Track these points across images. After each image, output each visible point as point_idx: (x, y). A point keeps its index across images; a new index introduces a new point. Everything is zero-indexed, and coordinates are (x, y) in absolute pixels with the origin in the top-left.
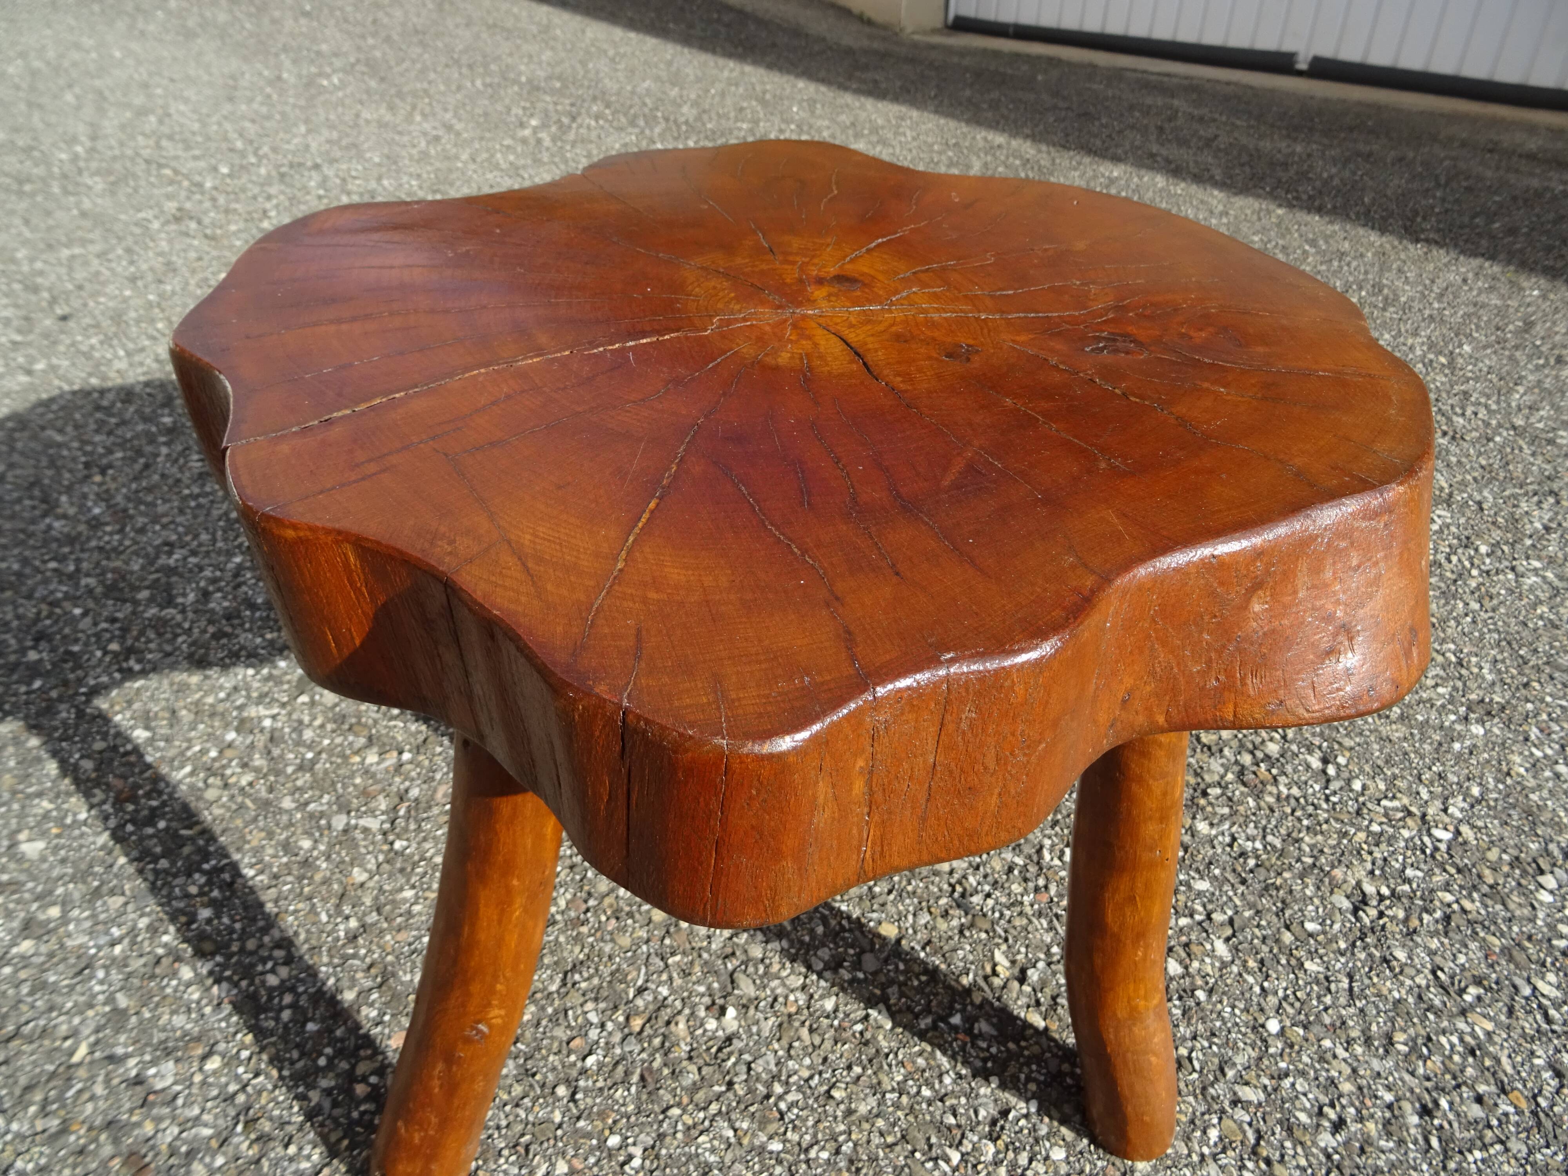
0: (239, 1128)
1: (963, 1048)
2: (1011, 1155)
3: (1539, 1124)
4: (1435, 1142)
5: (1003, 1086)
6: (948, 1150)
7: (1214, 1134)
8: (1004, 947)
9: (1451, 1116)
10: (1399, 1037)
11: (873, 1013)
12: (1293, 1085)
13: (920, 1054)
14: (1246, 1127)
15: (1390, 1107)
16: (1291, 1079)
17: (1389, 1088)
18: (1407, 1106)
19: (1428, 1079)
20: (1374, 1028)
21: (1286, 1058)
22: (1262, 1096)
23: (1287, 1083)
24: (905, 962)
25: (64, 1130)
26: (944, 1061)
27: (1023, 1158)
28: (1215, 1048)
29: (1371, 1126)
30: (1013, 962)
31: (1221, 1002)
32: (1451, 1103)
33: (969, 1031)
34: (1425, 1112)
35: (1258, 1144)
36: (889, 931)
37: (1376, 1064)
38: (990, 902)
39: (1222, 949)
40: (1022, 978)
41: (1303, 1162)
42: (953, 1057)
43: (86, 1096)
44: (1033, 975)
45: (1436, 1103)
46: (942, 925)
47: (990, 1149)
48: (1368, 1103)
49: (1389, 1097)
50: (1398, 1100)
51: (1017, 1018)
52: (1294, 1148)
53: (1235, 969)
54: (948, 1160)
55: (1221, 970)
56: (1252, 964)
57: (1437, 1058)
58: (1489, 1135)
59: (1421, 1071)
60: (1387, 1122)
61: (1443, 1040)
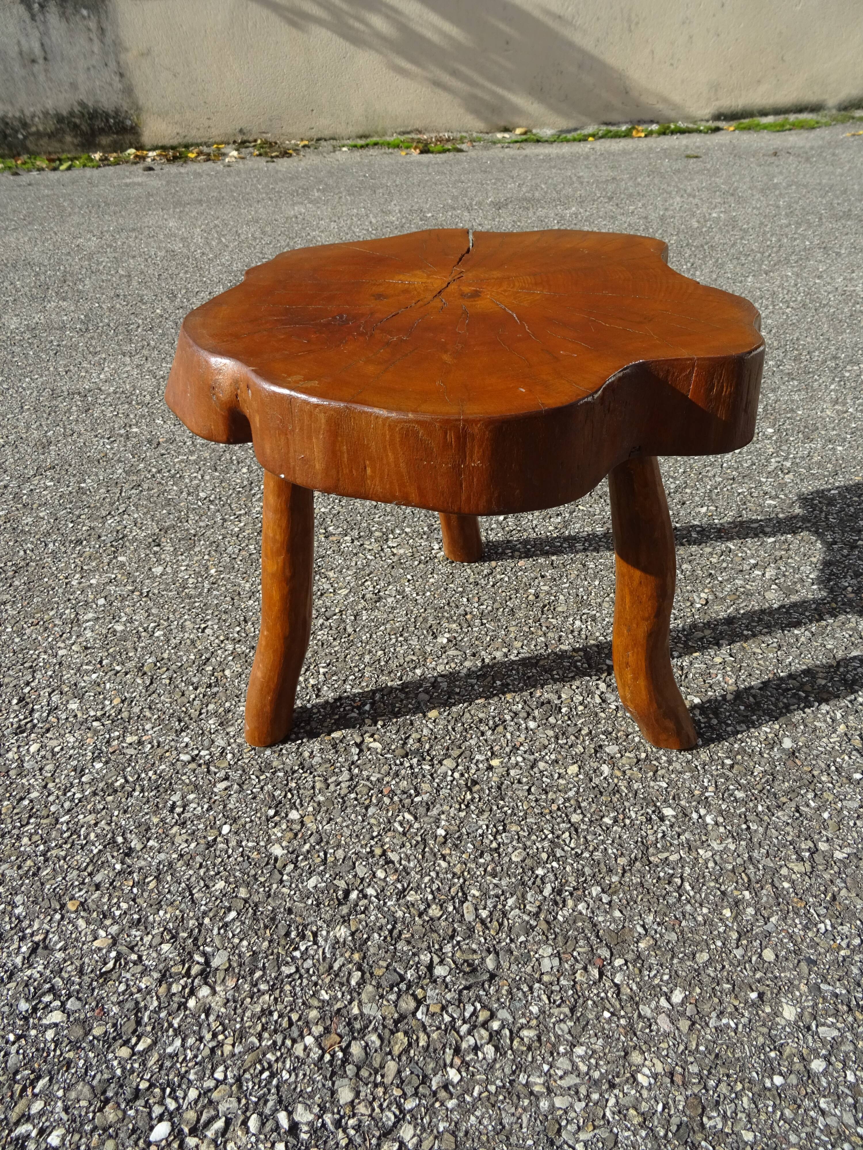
1: (354, 701)
3: (59, 900)
5: (327, 702)
7: (229, 756)
8: (379, 751)
10: (153, 884)
11: (400, 683)
13: (367, 686)
14: (217, 770)
15: (149, 839)
16: (204, 809)
17: (152, 848)
19: (130, 873)
20: (169, 878)
21: (211, 818)
22: (215, 790)
23: (206, 806)
24: (410, 709)
26: (356, 691)
28: (249, 792)
29: (155, 820)
30: (369, 749)
31: (260, 818)
32: (114, 870)
33: (359, 708)
34: (129, 852)
35: (208, 768)
36: (433, 714)
37: (162, 856)
38: (407, 765)
39: (277, 851)
40: (358, 745)
41: (184, 778)
42: (355, 695)
44: (355, 750)
45: (123, 863)
46: (415, 736)
47: (312, 682)
48: (161, 830)
49: (151, 843)
50: (145, 847)
51: (345, 728)
52: (190, 780)
53: (262, 843)
55: (270, 836)
56: (254, 855)
57: (127, 891)
58: (90, 869)
59: (135, 875)
60: (148, 829)
61: (124, 906)
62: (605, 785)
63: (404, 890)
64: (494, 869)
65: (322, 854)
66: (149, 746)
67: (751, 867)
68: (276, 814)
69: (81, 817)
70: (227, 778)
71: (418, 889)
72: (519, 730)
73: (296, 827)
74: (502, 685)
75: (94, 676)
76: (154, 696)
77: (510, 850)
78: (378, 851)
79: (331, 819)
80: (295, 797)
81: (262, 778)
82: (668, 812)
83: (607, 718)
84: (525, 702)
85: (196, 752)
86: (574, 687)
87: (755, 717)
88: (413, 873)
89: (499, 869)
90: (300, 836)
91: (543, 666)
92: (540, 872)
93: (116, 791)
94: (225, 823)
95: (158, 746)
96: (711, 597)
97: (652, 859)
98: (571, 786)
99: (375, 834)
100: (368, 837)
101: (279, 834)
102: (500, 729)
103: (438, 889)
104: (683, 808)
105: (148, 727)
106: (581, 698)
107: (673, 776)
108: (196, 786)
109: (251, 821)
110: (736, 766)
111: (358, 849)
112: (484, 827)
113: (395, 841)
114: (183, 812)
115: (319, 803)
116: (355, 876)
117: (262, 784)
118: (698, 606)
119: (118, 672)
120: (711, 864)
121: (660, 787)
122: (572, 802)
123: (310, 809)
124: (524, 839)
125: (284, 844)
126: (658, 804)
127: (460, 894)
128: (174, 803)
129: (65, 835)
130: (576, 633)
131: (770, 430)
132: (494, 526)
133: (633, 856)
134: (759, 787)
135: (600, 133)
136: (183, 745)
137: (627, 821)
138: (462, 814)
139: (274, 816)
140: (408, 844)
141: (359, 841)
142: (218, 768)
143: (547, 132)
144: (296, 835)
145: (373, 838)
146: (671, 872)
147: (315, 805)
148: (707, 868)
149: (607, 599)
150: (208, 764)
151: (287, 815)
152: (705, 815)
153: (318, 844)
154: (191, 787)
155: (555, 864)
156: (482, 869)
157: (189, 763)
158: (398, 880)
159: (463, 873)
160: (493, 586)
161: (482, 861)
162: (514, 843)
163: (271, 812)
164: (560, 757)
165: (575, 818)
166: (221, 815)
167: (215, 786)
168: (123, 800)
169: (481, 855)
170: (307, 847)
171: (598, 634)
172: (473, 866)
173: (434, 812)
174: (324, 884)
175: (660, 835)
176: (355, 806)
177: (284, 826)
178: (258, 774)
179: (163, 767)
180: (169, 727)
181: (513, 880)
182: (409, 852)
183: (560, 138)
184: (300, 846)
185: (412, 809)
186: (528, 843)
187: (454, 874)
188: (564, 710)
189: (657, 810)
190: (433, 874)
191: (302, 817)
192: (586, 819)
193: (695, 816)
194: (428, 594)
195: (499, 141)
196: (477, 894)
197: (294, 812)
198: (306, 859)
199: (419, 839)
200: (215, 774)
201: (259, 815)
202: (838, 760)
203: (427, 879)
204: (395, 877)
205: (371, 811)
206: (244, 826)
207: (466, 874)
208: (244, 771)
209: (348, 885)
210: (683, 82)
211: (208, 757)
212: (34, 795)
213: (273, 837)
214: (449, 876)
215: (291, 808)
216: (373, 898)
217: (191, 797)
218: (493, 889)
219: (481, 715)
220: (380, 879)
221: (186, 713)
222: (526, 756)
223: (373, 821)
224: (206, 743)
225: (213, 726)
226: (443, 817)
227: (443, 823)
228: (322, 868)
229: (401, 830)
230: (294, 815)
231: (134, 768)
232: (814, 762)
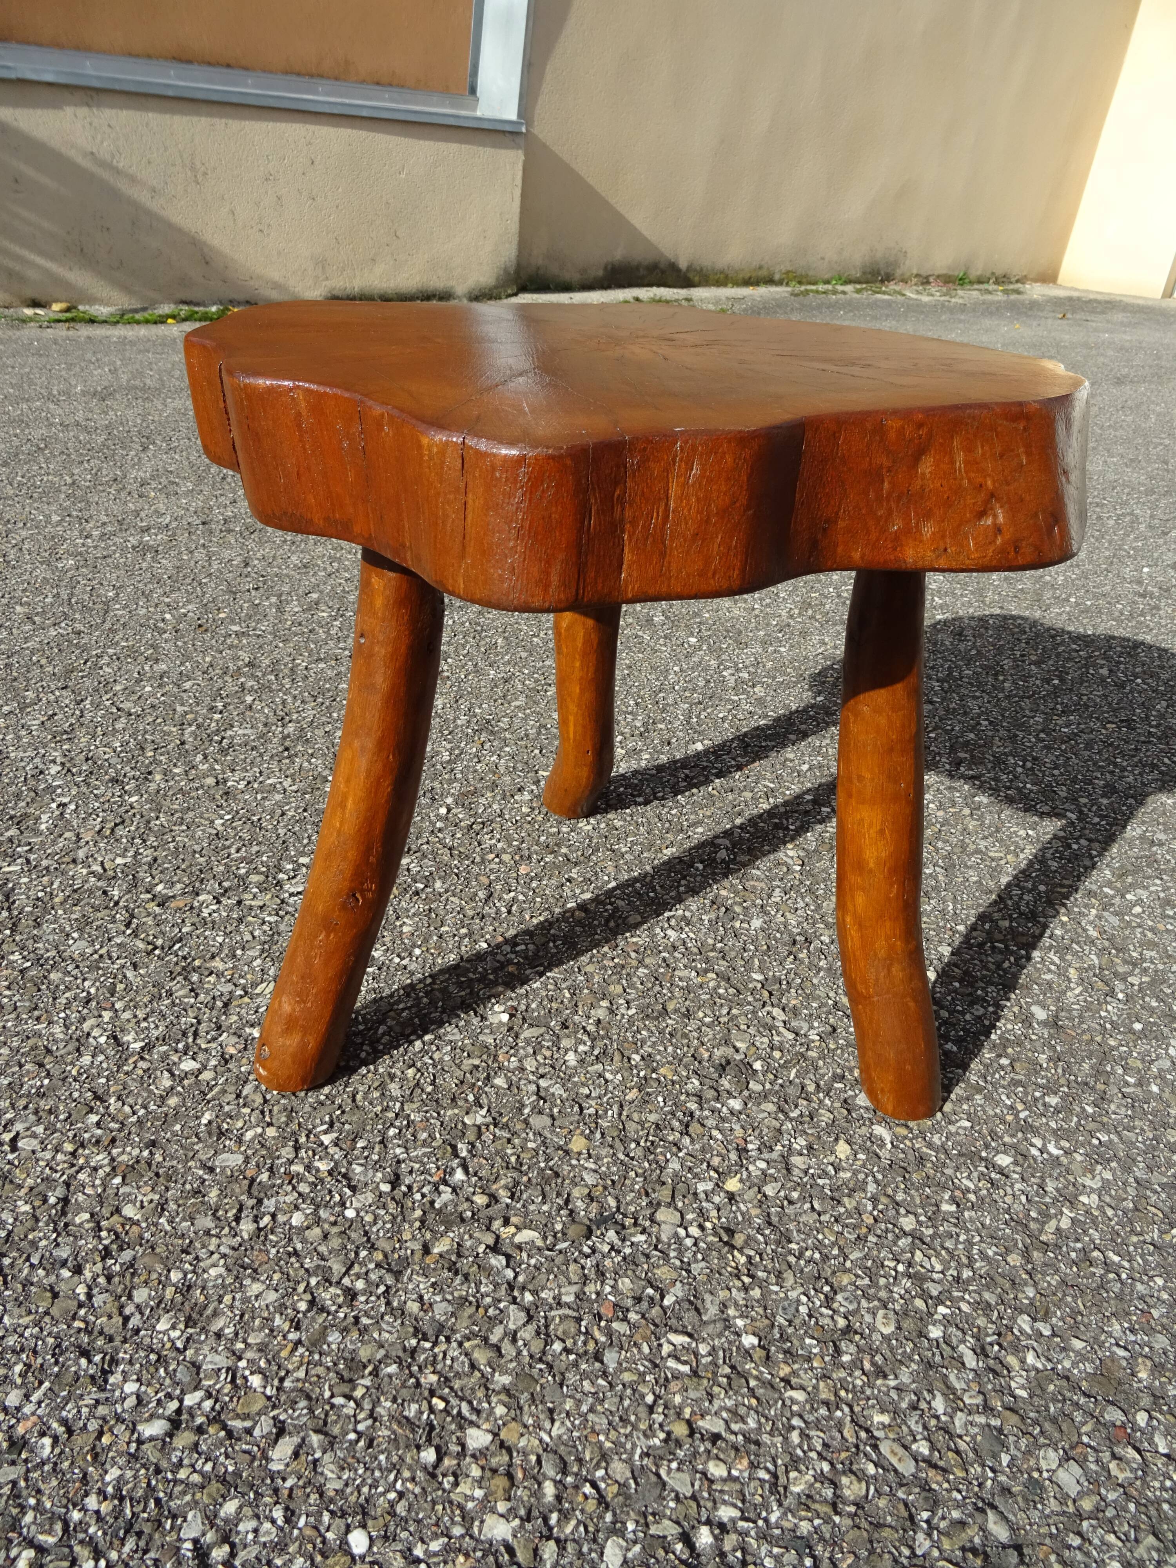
1: (428, 1172)
2: (312, 1179)
6: (335, 1135)
7: (256, 1381)
8: (539, 1243)
12: (273, 1522)
14: (248, 1424)
16: (280, 1522)
21: (308, 1532)
22: (275, 1467)
23: (278, 1514)
24: (536, 1149)
26: (418, 1153)
27: (304, 1188)
28: (352, 1436)
30: (519, 1248)
31: (413, 1479)
33: (445, 1182)
35: (224, 1427)
36: (578, 1144)
38: (604, 1248)
40: (495, 1249)
41: (182, 1474)
42: (421, 1162)
44: (497, 1261)
46: (579, 1192)
51: (449, 1229)
52: (201, 1473)
53: (457, 1531)
54: (326, 1132)
55: (461, 1507)
62: (902, 1156)
63: (775, 1476)
64: (873, 1364)
65: (588, 1489)
66: (47, 1441)
67: (1148, 1193)
68: (441, 1455)
70: (281, 1430)
71: (794, 1463)
72: (724, 1120)
73: (500, 1460)
74: (643, 1058)
77: (868, 1318)
78: (680, 1430)
79: (551, 1411)
80: (454, 1402)
81: (359, 1393)
82: (1004, 1160)
83: (822, 1057)
84: (695, 1072)
85: (174, 1405)
86: (744, 1027)
87: (979, 992)
88: (766, 1438)
89: (878, 1358)
90: (520, 1475)
91: (676, 1011)
92: (935, 1332)
94: (348, 1529)
95: (70, 1432)
96: (802, 854)
97: (1043, 1238)
98: (861, 1176)
99: (650, 1399)
100: (642, 1411)
101: (479, 1493)
102: (695, 1128)
103: (826, 1445)
104: (1014, 1146)
106: (766, 1040)
107: (965, 1107)
108: (223, 1480)
109: (401, 1495)
110: (1017, 1066)
111: (642, 1444)
112: (804, 1299)
113: (692, 1394)
114: (233, 1555)
115: (506, 1390)
116: (677, 1499)
117: (367, 1405)
118: (798, 868)
120: (1110, 1212)
121: (965, 1128)
122: (884, 1200)
123: (500, 1410)
124: (872, 1291)
125: (502, 1507)
126: (984, 1154)
127: (863, 1435)
128: (196, 1541)
130: (682, 949)
131: (693, 640)
132: (439, 825)
133: (1020, 1245)
134: (1062, 1081)
135: (183, 314)
136: (131, 1402)
137: (972, 1197)
138: (756, 1293)
139: (440, 1459)
140: (716, 1389)
141: (635, 1427)
142: (246, 1417)
143: (102, 311)
144: (510, 1476)
145: (651, 1409)
146: (1079, 1245)
147: (503, 1397)
148: (1110, 1220)
149: (682, 889)
150: (215, 1419)
151: (463, 1446)
152: (1044, 1145)
153: (564, 1472)
154: (215, 1486)
155: (942, 1310)
156: (858, 1373)
157: (170, 1435)
158: (753, 1466)
159: (836, 1394)
160: (509, 912)
161: (846, 1358)
162: (864, 1304)
163: (429, 1456)
164: (811, 1139)
165: (908, 1223)
166: (326, 1517)
167: (268, 1459)
169: (838, 1351)
170: (549, 1489)
171: (711, 941)
172: (842, 1374)
173: (712, 1310)
174: (637, 1548)
175: (1023, 1199)
176: (576, 1364)
177: (476, 1472)
178: (346, 1388)
179: (113, 1474)
180: (69, 1378)
181: (914, 1366)
182: (729, 1403)
183: (122, 318)
184: (538, 1494)
185: (673, 1322)
186: (883, 1294)
187: (826, 1403)
188: (757, 1066)
189: (990, 1164)
190: (796, 1422)
191: (496, 1435)
192: (922, 1218)
193: (1034, 1152)
194: (417, 952)
195: (31, 319)
196: (885, 1419)
197: (472, 1432)
198: (565, 1516)
199: (727, 1370)
200: (249, 1431)
201: (407, 1474)
202: (1103, 1014)
203: (795, 1437)
204: (745, 1462)
205: (611, 1358)
206: (392, 1513)
207: (843, 1393)
208: (308, 1398)
209: (678, 1523)
210: (279, 253)
211: (208, 1404)
213: (470, 1505)
214: (823, 1411)
215: (461, 1428)
216: (741, 1524)
217: (230, 1508)
218: (901, 1399)
219: (653, 1117)
220: (724, 1481)
221: (88, 1332)
222: (766, 1156)
223: (627, 1377)
224: (183, 1375)
225: (175, 1334)
226: (731, 1312)
227: (740, 1323)
228: (609, 1517)
229: (686, 1369)
230: (478, 1438)
232: (1085, 1026)
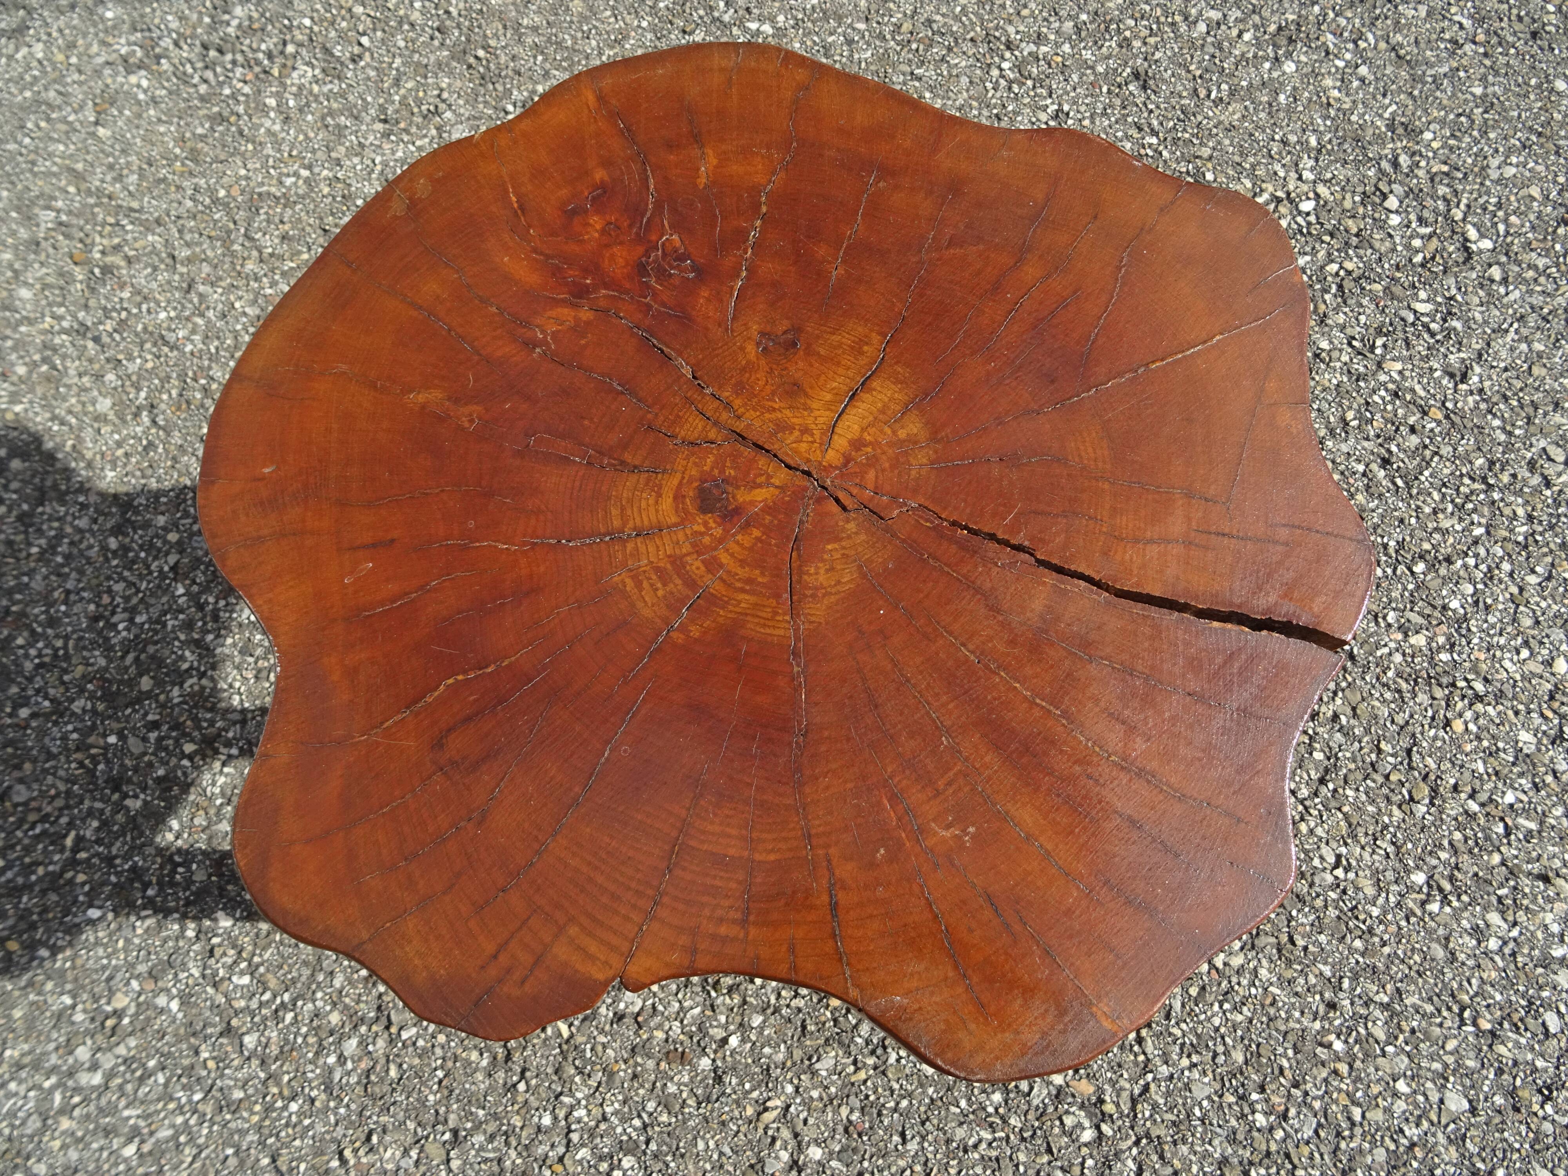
0: (713, 994)
3: (1453, 424)
4: (1399, 482)
9: (1401, 455)
10: (1350, 415)
15: (1364, 474)
17: (1359, 461)
18: (1374, 467)
19: (1378, 436)
20: (1332, 419)
25: (611, 1075)
29: (1360, 497)
32: (1398, 445)
34: (1386, 462)
37: (1344, 448)
43: (599, 1048)
45: (1389, 451)
48: (1351, 481)
49: (1361, 468)
50: (1367, 466)
57: (1378, 416)
58: (1428, 453)
59: (1372, 433)
60: (1368, 487)
61: (1376, 398)
66: (1389, 620)
69: (1458, 528)
75: (1510, 798)
76: (1400, 719)
93: (1421, 557)
95: (1376, 617)
105: (1398, 658)
119: (1472, 796)
129: (1470, 506)
168: (1408, 539)
212: (1532, 579)
231: (1405, 589)
